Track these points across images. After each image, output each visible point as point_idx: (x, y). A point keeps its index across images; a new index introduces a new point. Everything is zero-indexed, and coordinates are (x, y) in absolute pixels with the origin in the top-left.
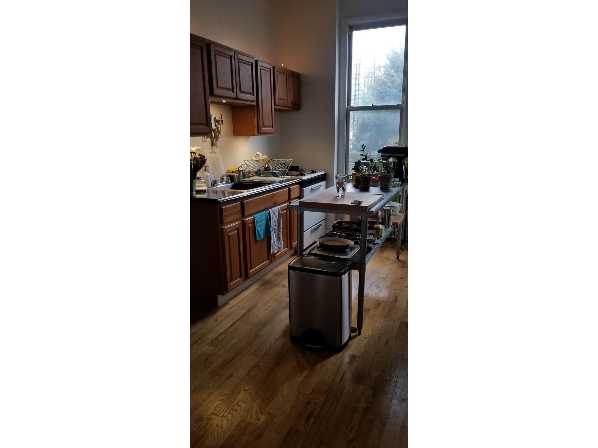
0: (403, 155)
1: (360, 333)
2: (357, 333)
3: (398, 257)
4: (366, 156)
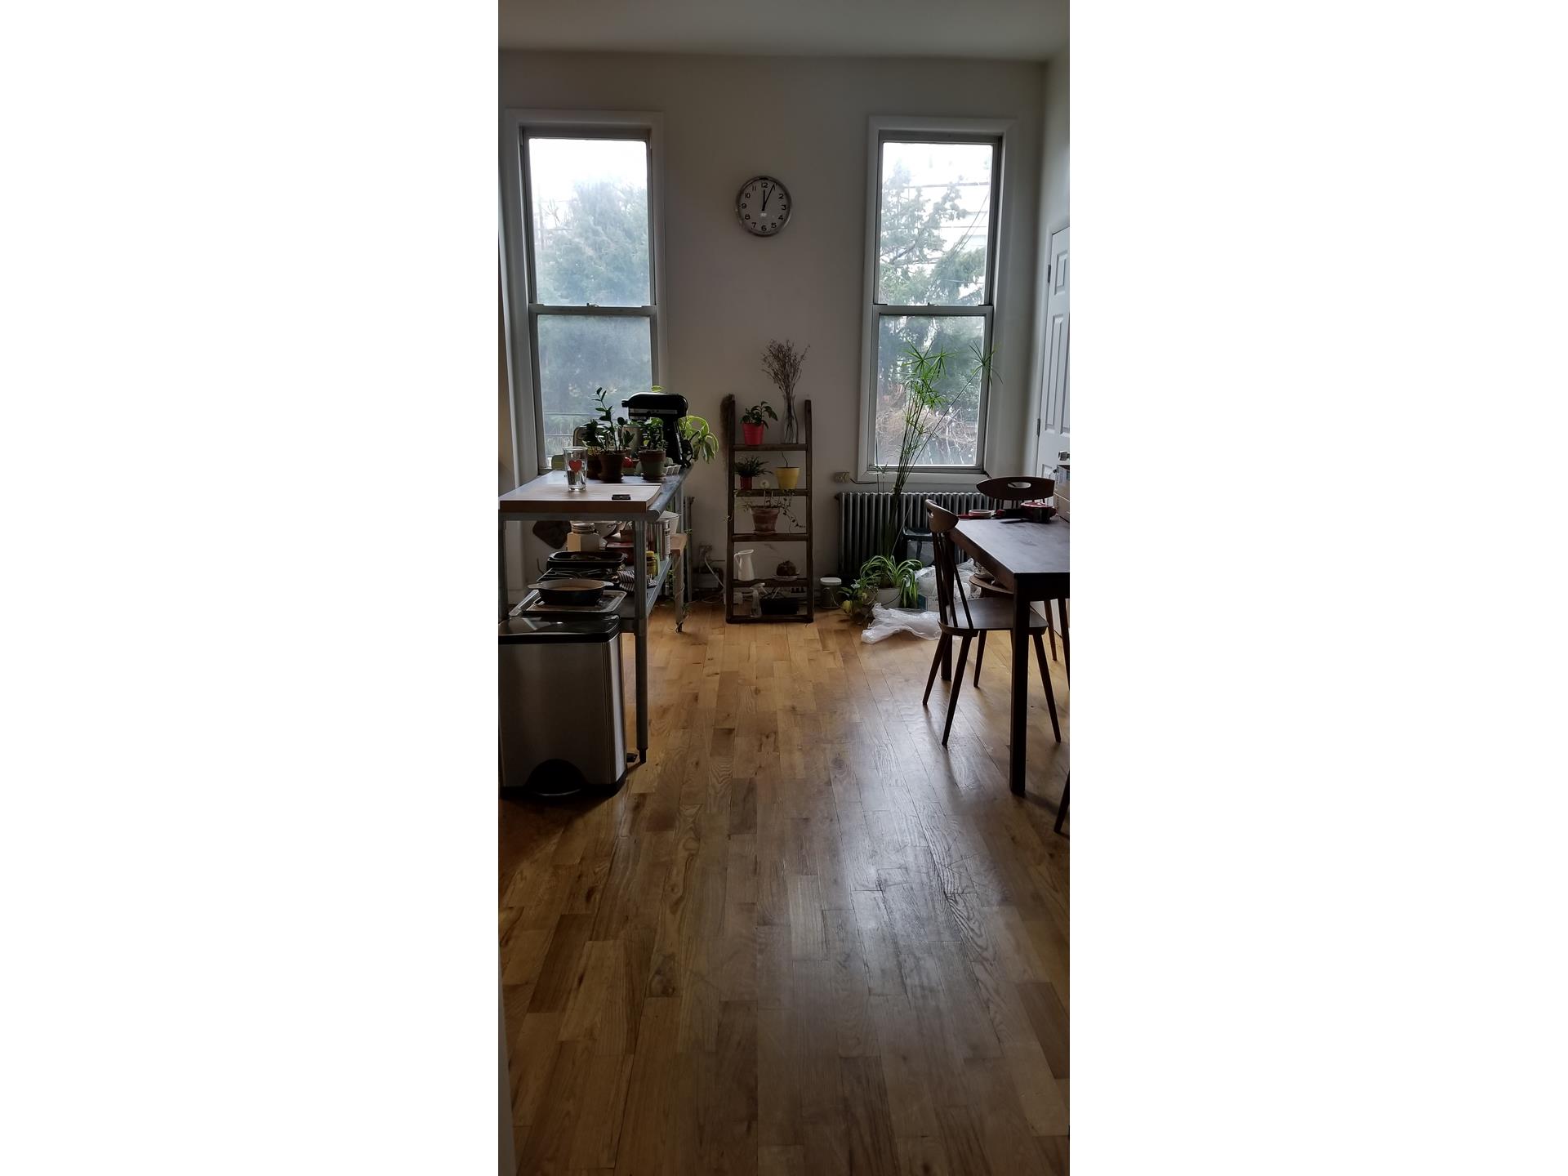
1: (643, 760)
2: (638, 760)
3: (679, 629)
4: (608, 413)
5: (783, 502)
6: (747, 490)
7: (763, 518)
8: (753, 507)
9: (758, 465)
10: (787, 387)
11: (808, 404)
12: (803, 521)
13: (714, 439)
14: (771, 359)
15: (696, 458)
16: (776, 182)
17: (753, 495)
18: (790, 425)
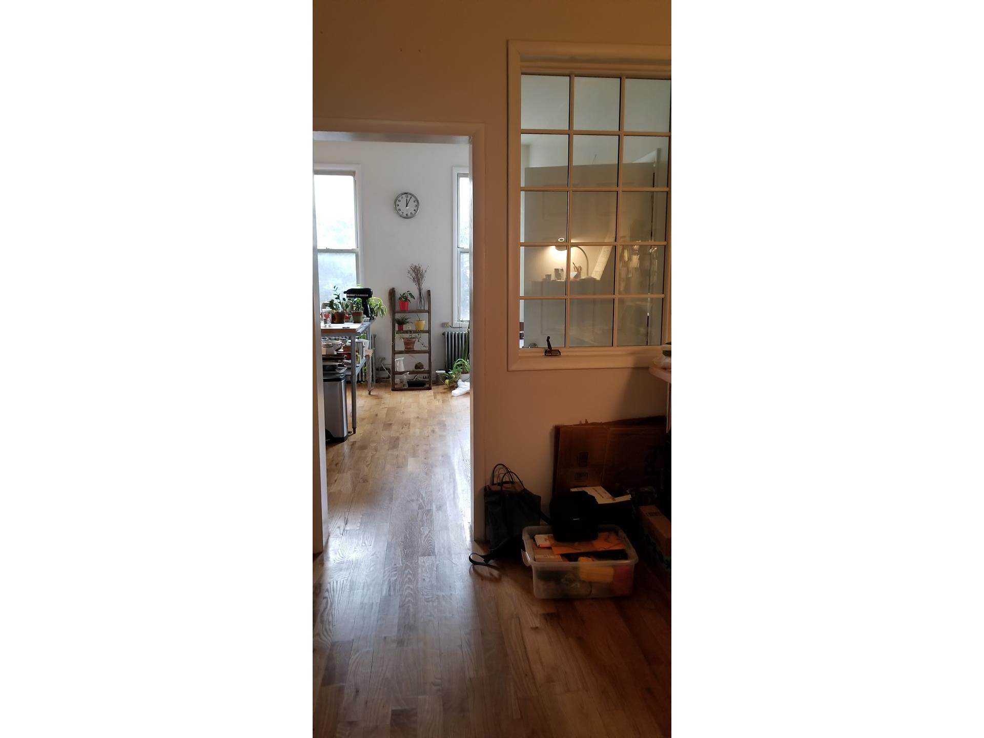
0: (367, 295)
1: (354, 432)
2: (353, 433)
3: (370, 394)
4: (338, 296)
5: (417, 336)
6: (401, 330)
7: (409, 344)
8: (403, 338)
9: (406, 319)
10: (419, 284)
11: (429, 292)
12: (427, 345)
13: (385, 306)
14: (411, 272)
15: (377, 316)
16: (412, 195)
17: (403, 333)
18: (421, 301)
